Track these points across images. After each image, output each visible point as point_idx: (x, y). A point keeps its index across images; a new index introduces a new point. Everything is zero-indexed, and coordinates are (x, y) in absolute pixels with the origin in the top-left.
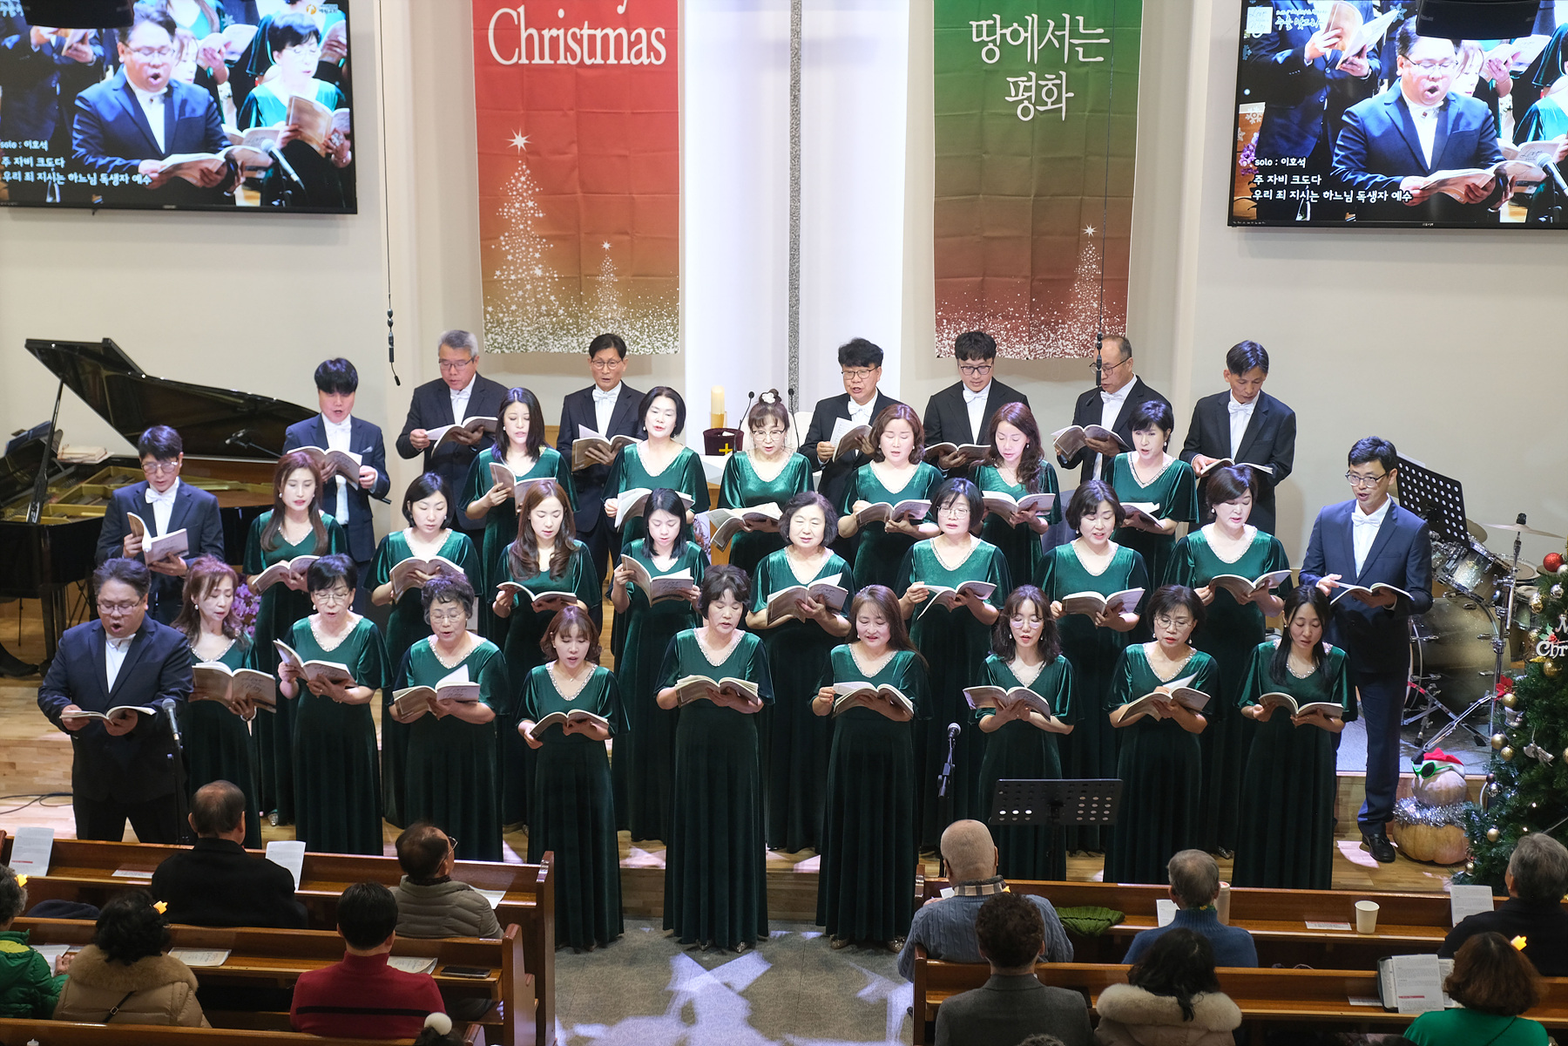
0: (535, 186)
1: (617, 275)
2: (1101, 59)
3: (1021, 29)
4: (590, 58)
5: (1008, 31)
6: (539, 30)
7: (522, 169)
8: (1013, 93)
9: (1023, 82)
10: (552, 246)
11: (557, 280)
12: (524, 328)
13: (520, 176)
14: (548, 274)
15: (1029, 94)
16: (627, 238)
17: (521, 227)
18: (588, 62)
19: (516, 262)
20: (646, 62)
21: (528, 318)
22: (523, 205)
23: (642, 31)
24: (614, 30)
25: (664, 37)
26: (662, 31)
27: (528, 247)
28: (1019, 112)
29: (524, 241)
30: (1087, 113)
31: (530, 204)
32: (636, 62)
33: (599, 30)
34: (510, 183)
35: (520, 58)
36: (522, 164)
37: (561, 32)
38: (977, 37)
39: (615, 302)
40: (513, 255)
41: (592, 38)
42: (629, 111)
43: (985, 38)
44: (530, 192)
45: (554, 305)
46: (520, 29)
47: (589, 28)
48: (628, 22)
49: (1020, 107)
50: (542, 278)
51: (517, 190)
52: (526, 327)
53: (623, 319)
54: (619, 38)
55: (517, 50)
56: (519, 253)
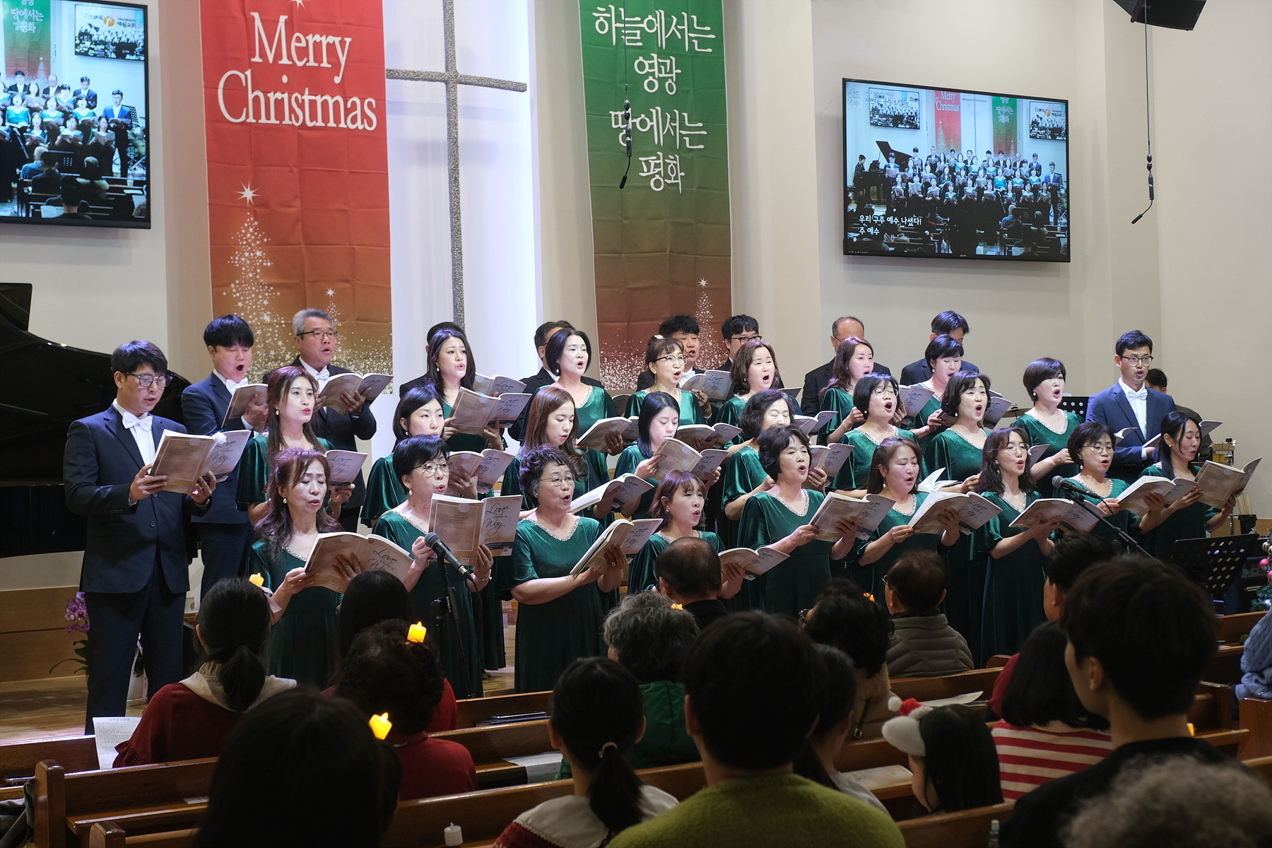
0: (263, 237)
1: (340, 320)
2: (702, 147)
3: (647, 119)
4: (311, 121)
5: (637, 121)
6: (265, 93)
7: (250, 220)
8: (645, 170)
9: (653, 160)
10: (278, 293)
11: (284, 326)
12: (254, 373)
13: (249, 227)
14: (275, 321)
15: (659, 170)
16: (348, 285)
17: (251, 275)
18: (310, 124)
19: (247, 309)
20: (361, 127)
21: (258, 362)
22: (252, 254)
23: (356, 100)
24: (333, 97)
25: (374, 107)
26: (373, 101)
27: (257, 294)
28: (652, 184)
29: (254, 288)
30: (695, 189)
31: (259, 253)
32: (352, 127)
33: (319, 97)
34: (241, 233)
35: (247, 117)
36: (250, 216)
37: (286, 96)
38: (616, 124)
39: (339, 345)
40: (244, 302)
41: (313, 103)
42: (347, 170)
43: (620, 125)
44: (258, 242)
45: (282, 350)
46: (247, 91)
47: (309, 95)
48: (344, 91)
49: (653, 180)
50: (271, 324)
51: (246, 240)
52: (256, 371)
53: (349, 361)
54: (336, 104)
55: (245, 109)
56: (249, 300)
